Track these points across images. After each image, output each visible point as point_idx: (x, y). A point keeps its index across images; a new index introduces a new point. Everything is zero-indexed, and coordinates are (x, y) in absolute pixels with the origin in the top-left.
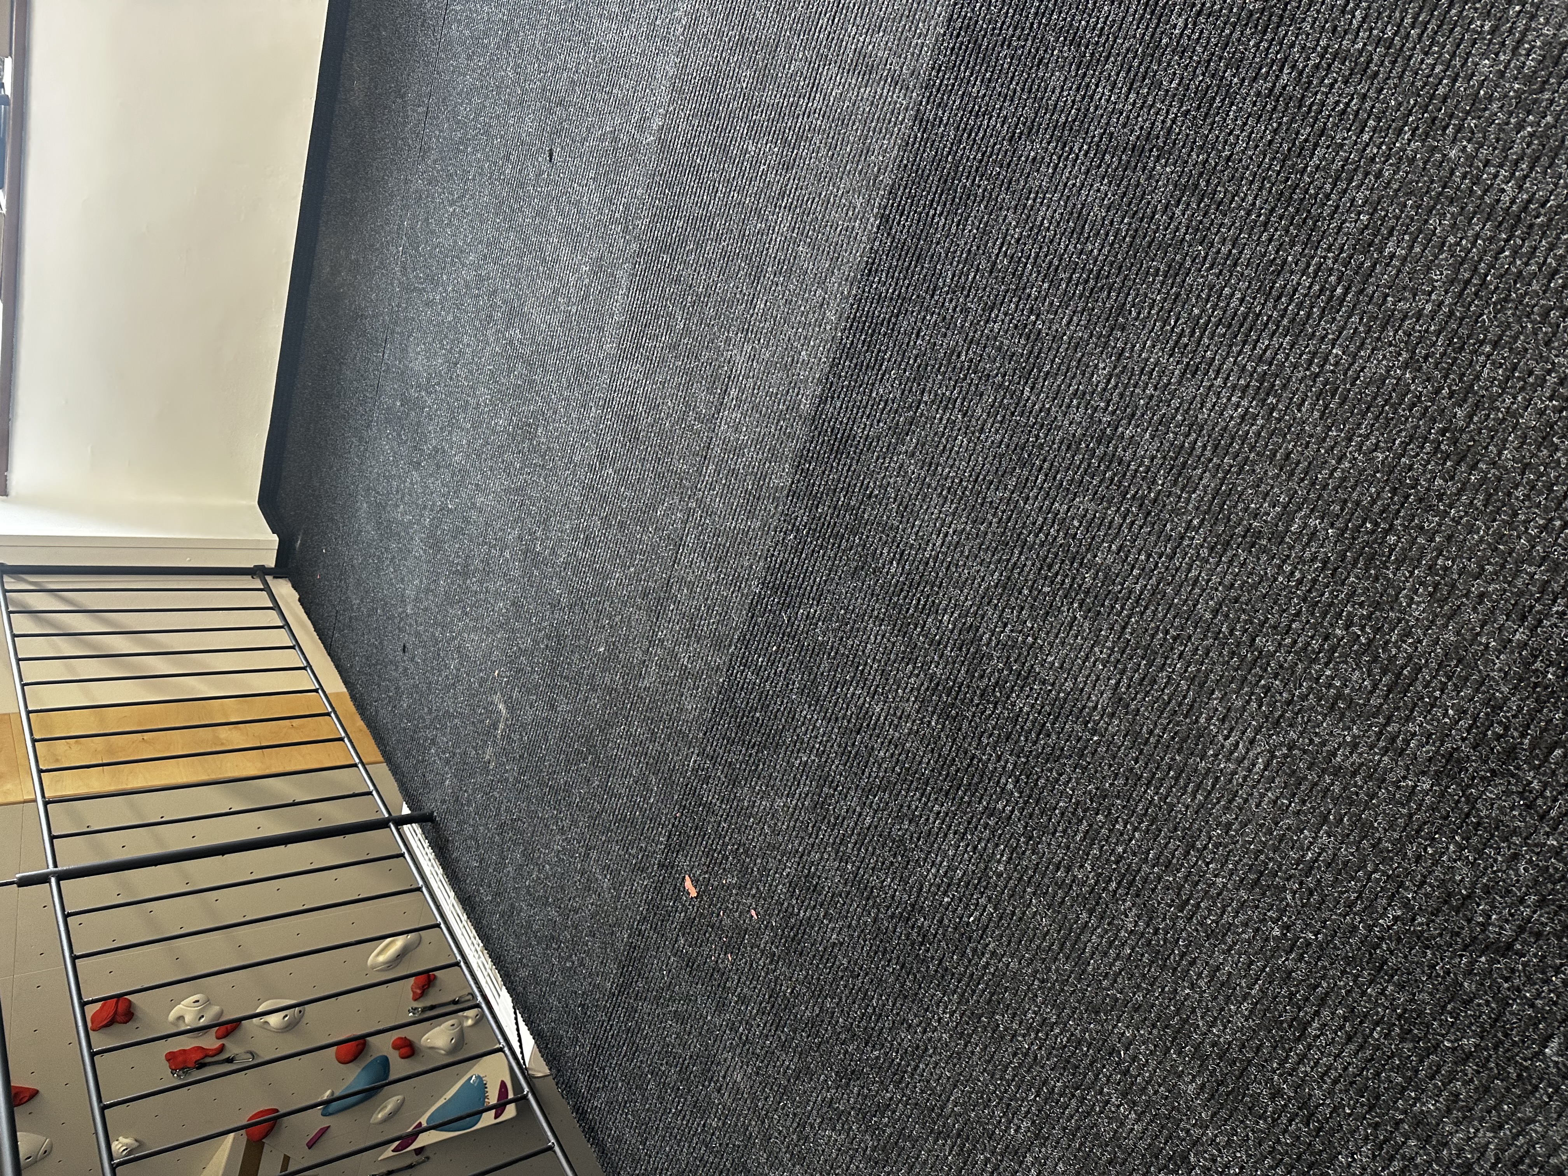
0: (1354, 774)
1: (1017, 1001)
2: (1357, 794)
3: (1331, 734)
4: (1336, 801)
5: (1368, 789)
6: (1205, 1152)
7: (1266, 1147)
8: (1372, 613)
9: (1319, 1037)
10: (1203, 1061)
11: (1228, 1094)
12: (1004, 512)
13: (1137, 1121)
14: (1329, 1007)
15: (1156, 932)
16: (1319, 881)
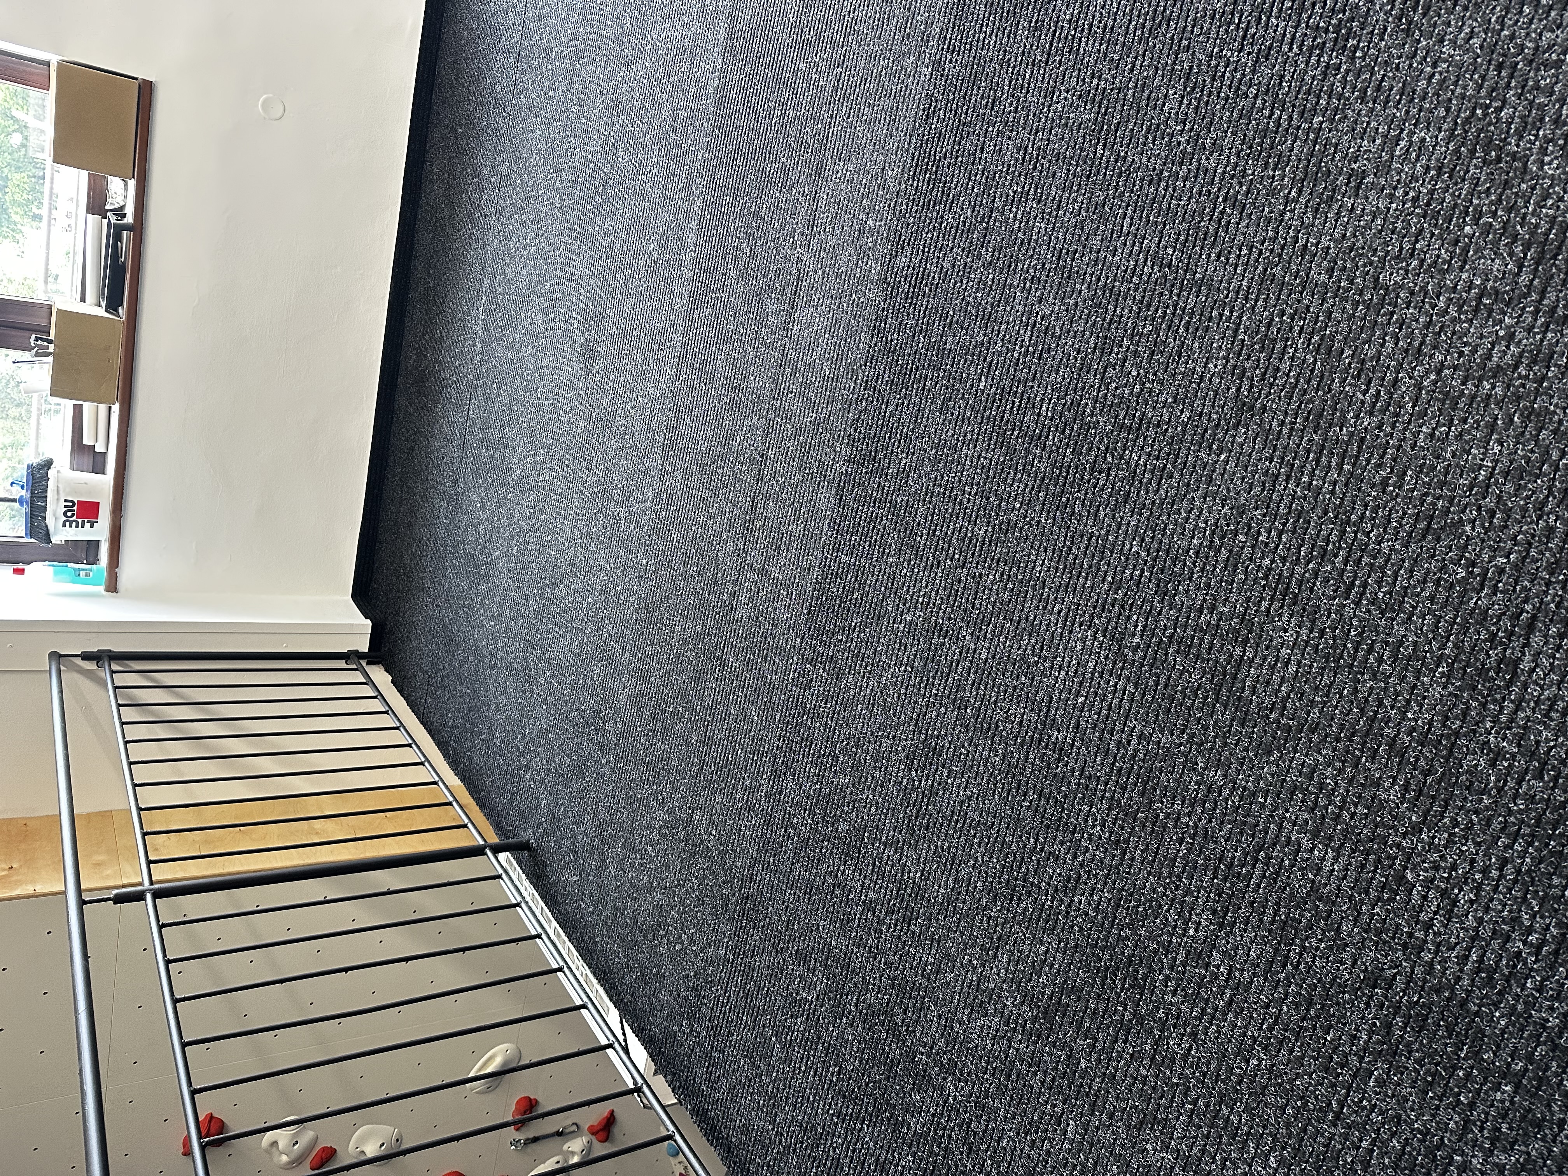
0: (1516, 367)
1: (1175, 780)
2: (1523, 386)
3: (1482, 337)
4: (1499, 403)
5: (1535, 374)
6: (1424, 862)
7: (1496, 825)
8: (1501, 195)
9: (1534, 670)
10: (1403, 755)
11: (1439, 782)
12: (1091, 275)
13: (1336, 859)
14: (1540, 631)
15: (1322, 633)
16: (1499, 497)
